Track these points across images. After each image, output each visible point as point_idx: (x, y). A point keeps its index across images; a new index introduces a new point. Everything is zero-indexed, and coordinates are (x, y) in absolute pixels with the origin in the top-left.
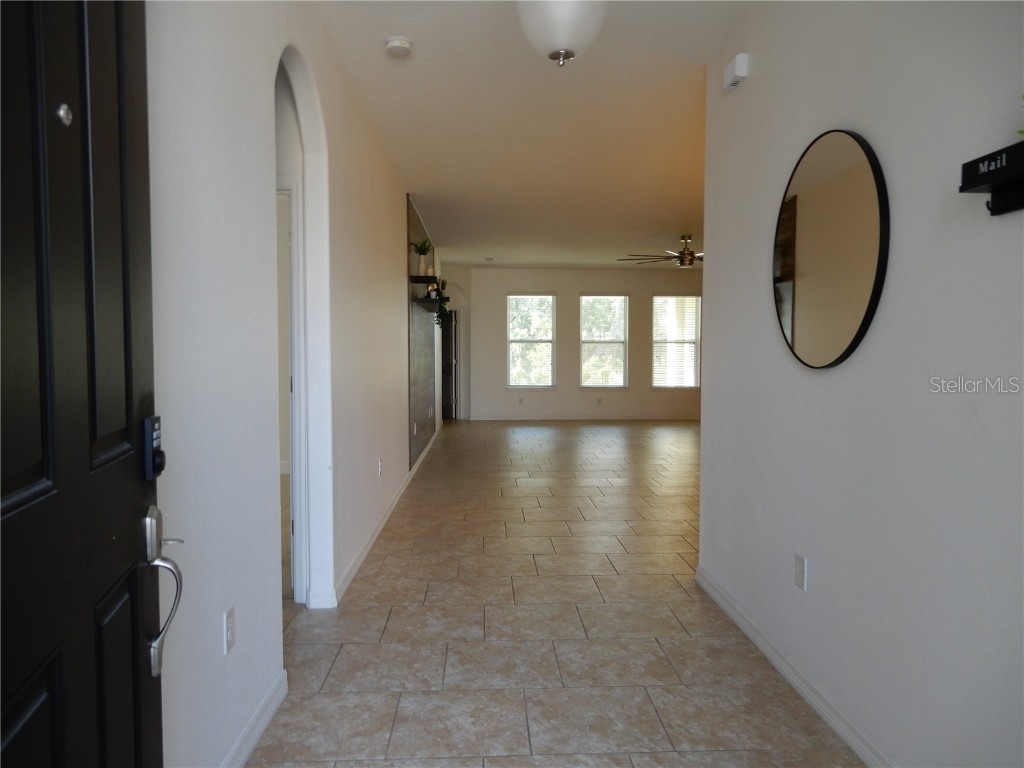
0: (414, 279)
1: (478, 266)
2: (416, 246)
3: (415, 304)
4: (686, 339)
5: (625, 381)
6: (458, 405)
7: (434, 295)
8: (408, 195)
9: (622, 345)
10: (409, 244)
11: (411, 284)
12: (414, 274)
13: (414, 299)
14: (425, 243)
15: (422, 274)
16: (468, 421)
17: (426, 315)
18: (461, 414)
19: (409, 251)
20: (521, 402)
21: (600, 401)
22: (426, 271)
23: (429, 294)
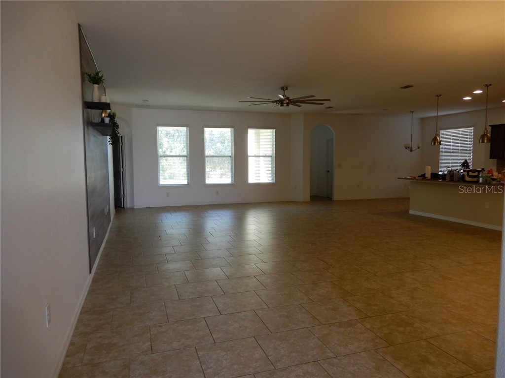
0: (89, 105)
1: (137, 106)
2: (89, 75)
3: (90, 128)
4: (261, 154)
5: (232, 180)
6: (125, 198)
7: (107, 120)
8: (79, 25)
9: (230, 158)
10: (83, 74)
11: (86, 110)
12: (89, 100)
13: (89, 124)
14: (97, 74)
15: (96, 100)
16: (133, 209)
17: (101, 137)
18: (128, 204)
19: (83, 80)
20: (168, 195)
21: (217, 193)
22: (100, 98)
23: (103, 120)
